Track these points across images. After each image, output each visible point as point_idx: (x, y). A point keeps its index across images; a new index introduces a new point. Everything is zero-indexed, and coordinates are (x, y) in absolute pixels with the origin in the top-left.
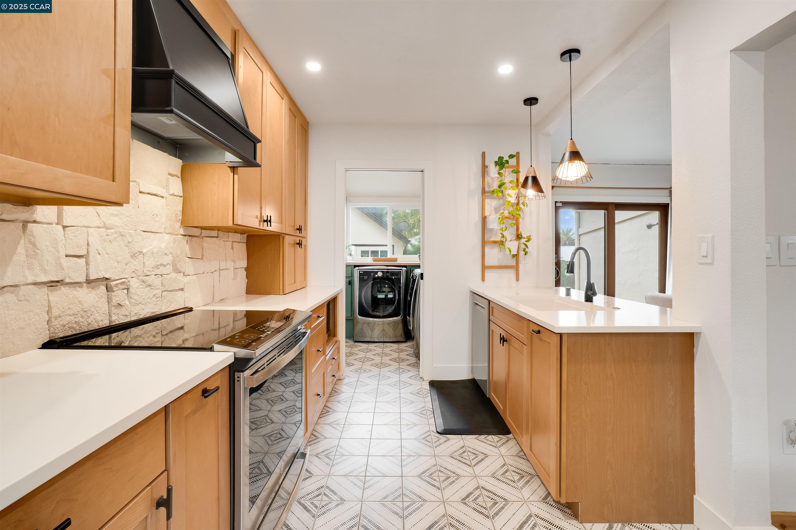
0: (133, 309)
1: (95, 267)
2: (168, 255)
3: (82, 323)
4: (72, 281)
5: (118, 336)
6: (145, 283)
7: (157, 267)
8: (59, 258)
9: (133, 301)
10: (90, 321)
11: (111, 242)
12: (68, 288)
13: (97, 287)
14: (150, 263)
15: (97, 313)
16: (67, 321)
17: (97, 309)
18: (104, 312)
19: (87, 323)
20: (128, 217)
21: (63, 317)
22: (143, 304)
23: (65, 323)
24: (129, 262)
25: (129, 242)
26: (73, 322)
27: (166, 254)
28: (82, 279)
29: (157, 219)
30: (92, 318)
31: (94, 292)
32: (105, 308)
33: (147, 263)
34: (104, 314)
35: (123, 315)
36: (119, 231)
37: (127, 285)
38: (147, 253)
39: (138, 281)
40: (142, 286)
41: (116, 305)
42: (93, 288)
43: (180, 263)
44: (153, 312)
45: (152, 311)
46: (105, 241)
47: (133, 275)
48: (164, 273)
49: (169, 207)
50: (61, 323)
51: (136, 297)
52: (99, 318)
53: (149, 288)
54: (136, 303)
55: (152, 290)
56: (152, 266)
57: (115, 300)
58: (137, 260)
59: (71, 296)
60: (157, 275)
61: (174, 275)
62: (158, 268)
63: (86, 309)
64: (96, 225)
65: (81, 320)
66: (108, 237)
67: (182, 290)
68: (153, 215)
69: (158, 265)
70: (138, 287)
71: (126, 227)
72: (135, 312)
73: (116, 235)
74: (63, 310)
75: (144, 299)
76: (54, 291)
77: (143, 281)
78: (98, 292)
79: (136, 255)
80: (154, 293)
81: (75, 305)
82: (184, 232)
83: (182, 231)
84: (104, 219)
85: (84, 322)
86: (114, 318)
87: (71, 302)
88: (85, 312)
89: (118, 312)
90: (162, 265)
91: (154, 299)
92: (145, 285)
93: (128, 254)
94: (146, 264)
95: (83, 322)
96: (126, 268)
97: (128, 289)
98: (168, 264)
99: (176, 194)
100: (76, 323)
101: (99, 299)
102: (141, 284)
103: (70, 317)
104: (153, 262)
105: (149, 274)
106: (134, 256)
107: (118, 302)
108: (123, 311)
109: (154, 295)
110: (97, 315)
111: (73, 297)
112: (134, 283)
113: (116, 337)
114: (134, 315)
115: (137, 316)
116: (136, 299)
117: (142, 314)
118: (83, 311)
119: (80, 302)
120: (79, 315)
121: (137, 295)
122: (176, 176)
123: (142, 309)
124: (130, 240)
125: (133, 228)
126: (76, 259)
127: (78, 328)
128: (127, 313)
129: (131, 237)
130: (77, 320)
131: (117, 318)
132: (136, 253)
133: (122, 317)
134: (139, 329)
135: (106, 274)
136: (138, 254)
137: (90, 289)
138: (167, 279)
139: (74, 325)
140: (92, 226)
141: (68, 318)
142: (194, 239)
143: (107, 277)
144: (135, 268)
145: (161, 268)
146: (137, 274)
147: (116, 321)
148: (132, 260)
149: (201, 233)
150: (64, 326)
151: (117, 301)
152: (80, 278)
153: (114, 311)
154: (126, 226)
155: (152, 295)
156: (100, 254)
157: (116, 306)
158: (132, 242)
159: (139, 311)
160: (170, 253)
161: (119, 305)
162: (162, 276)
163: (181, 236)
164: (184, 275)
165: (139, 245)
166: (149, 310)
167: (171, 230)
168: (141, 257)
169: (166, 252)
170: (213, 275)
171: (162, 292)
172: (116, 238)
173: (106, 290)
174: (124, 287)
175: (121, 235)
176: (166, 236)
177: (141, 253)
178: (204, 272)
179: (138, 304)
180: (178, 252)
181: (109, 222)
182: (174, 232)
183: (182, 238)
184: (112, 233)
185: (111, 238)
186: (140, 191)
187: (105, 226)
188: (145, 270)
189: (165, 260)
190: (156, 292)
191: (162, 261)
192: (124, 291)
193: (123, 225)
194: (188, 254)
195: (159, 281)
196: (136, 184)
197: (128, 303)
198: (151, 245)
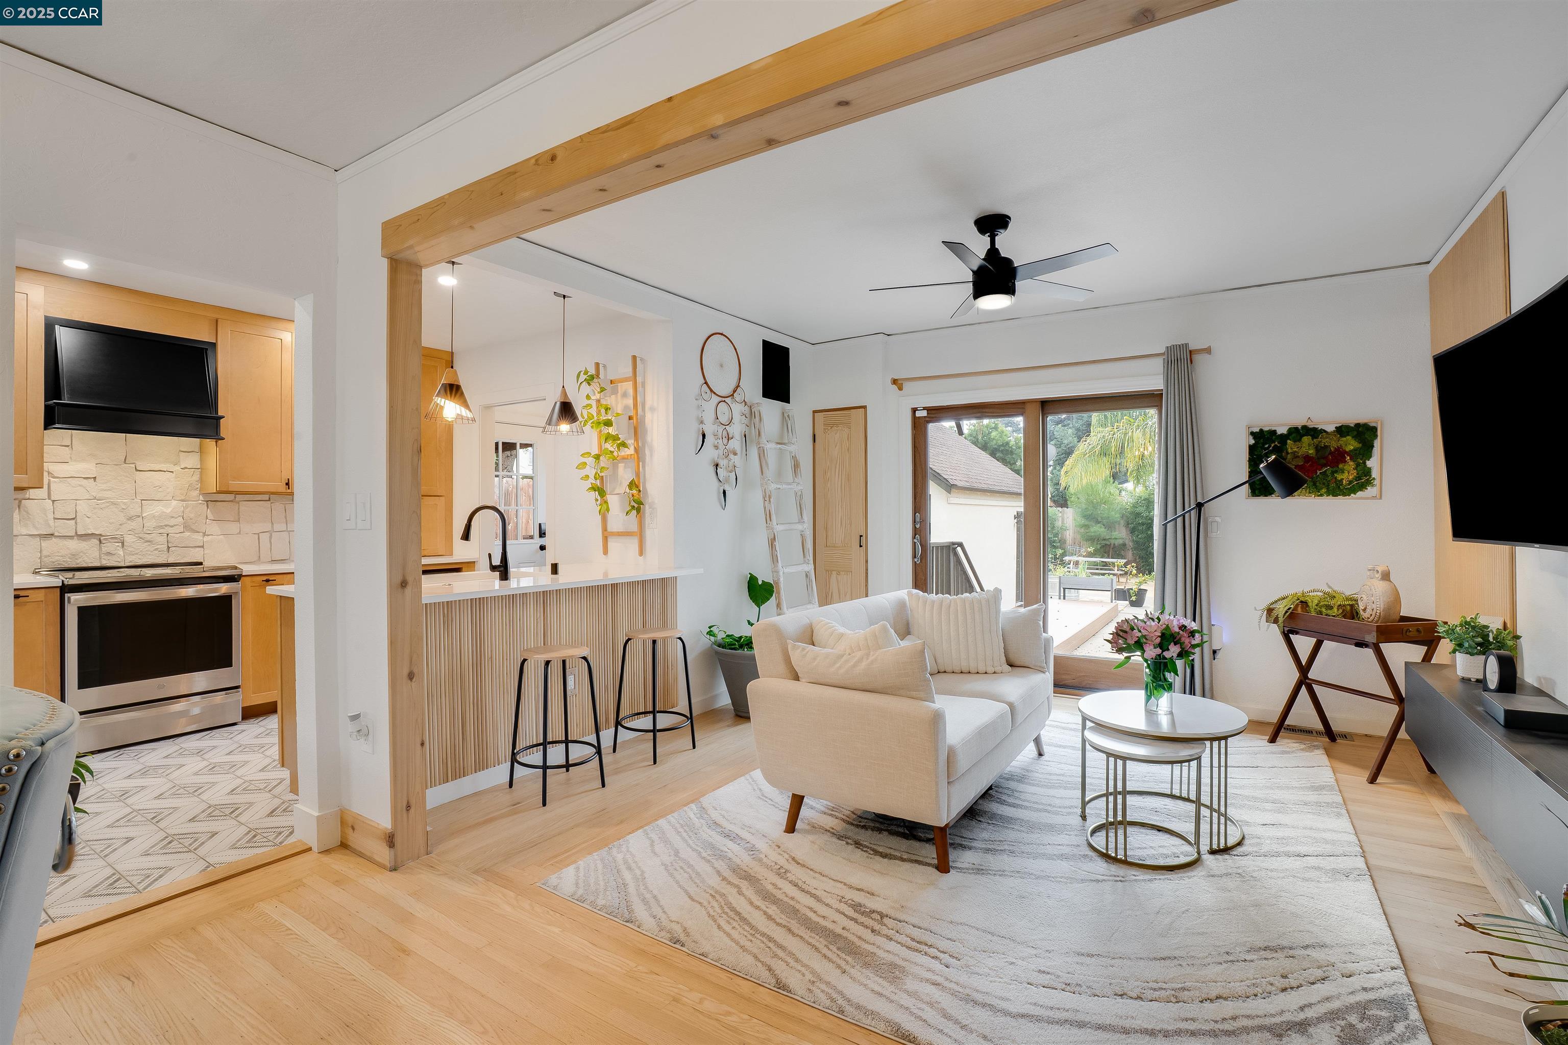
0: (128, 558)
1: (82, 526)
2: (176, 518)
4: (61, 535)
7: (161, 527)
8: (46, 520)
9: (127, 551)
10: (79, 562)
11: (102, 509)
12: (59, 539)
13: (89, 539)
14: (150, 524)
17: (87, 554)
19: (77, 563)
20: (122, 490)
21: (52, 557)
22: (141, 555)
23: (56, 561)
24: (125, 523)
25: (123, 509)
26: (63, 561)
27: (173, 517)
28: (71, 534)
29: (159, 490)
30: (82, 560)
31: (86, 542)
32: (97, 554)
33: (147, 524)
34: (94, 558)
35: (115, 562)
36: (110, 501)
37: (119, 540)
38: (147, 516)
39: (134, 537)
42: (85, 540)
43: (196, 524)
44: (154, 562)
45: (152, 561)
46: (94, 508)
47: (129, 533)
48: (170, 532)
49: (179, 479)
50: (53, 560)
51: (130, 549)
52: (89, 561)
53: (149, 544)
55: (152, 545)
56: (153, 527)
57: (104, 550)
58: (135, 522)
59: (61, 544)
60: (162, 533)
61: (187, 534)
62: (163, 528)
64: (86, 498)
65: (70, 560)
66: (97, 506)
67: (203, 547)
68: (155, 487)
70: (134, 542)
71: (121, 498)
72: (130, 560)
73: (108, 504)
74: (52, 552)
75: (140, 551)
76: (46, 541)
77: (141, 538)
78: (90, 543)
79: (132, 518)
80: (155, 548)
81: (66, 550)
82: (204, 498)
83: (201, 498)
84: (93, 493)
85: (72, 562)
86: (105, 562)
87: (62, 548)
88: (74, 555)
89: (108, 558)
90: (166, 526)
91: (156, 552)
92: (143, 540)
93: (123, 517)
94: (145, 525)
96: (121, 527)
97: (123, 543)
98: (177, 525)
99: (189, 467)
101: (90, 548)
104: (154, 523)
105: (149, 532)
106: (130, 519)
107: (108, 551)
109: (157, 549)
110: (86, 558)
111: (63, 545)
112: (129, 539)
114: (129, 562)
117: (138, 562)
118: (71, 555)
119: (68, 548)
120: (67, 557)
121: (132, 547)
122: (194, 452)
123: (139, 558)
124: (124, 507)
125: (129, 498)
126: (66, 521)
128: (119, 560)
129: (125, 505)
130: (65, 559)
131: (109, 563)
135: (96, 531)
136: (134, 517)
137: (81, 541)
138: (174, 537)
140: (83, 499)
141: (59, 558)
142: (219, 504)
144: (132, 527)
145: (166, 528)
146: (135, 532)
147: (107, 564)
148: (129, 522)
149: (235, 497)
151: (106, 550)
152: (69, 533)
153: (103, 556)
154: (120, 496)
155: (153, 548)
156: (89, 518)
157: (106, 554)
158: (127, 508)
159: (134, 560)
160: (179, 516)
161: (109, 554)
162: (168, 535)
163: (200, 502)
164: (204, 534)
165: (135, 510)
166: (149, 560)
167: (183, 498)
168: (140, 519)
169: (174, 515)
170: (256, 536)
171: (169, 548)
172: (108, 506)
173: (98, 542)
174: (116, 541)
175: (114, 504)
176: (174, 503)
177: (139, 516)
178: (240, 533)
179: (133, 555)
180: (192, 515)
181: (99, 495)
182: (188, 499)
183: (201, 503)
184: (103, 503)
185: (102, 506)
186: (137, 470)
187: (95, 498)
188: (145, 529)
189: (172, 522)
190: (158, 547)
191: (167, 523)
192: (117, 544)
193: (117, 497)
194: (210, 516)
195: (163, 539)
196: (133, 466)
197: (121, 553)
198: (152, 510)
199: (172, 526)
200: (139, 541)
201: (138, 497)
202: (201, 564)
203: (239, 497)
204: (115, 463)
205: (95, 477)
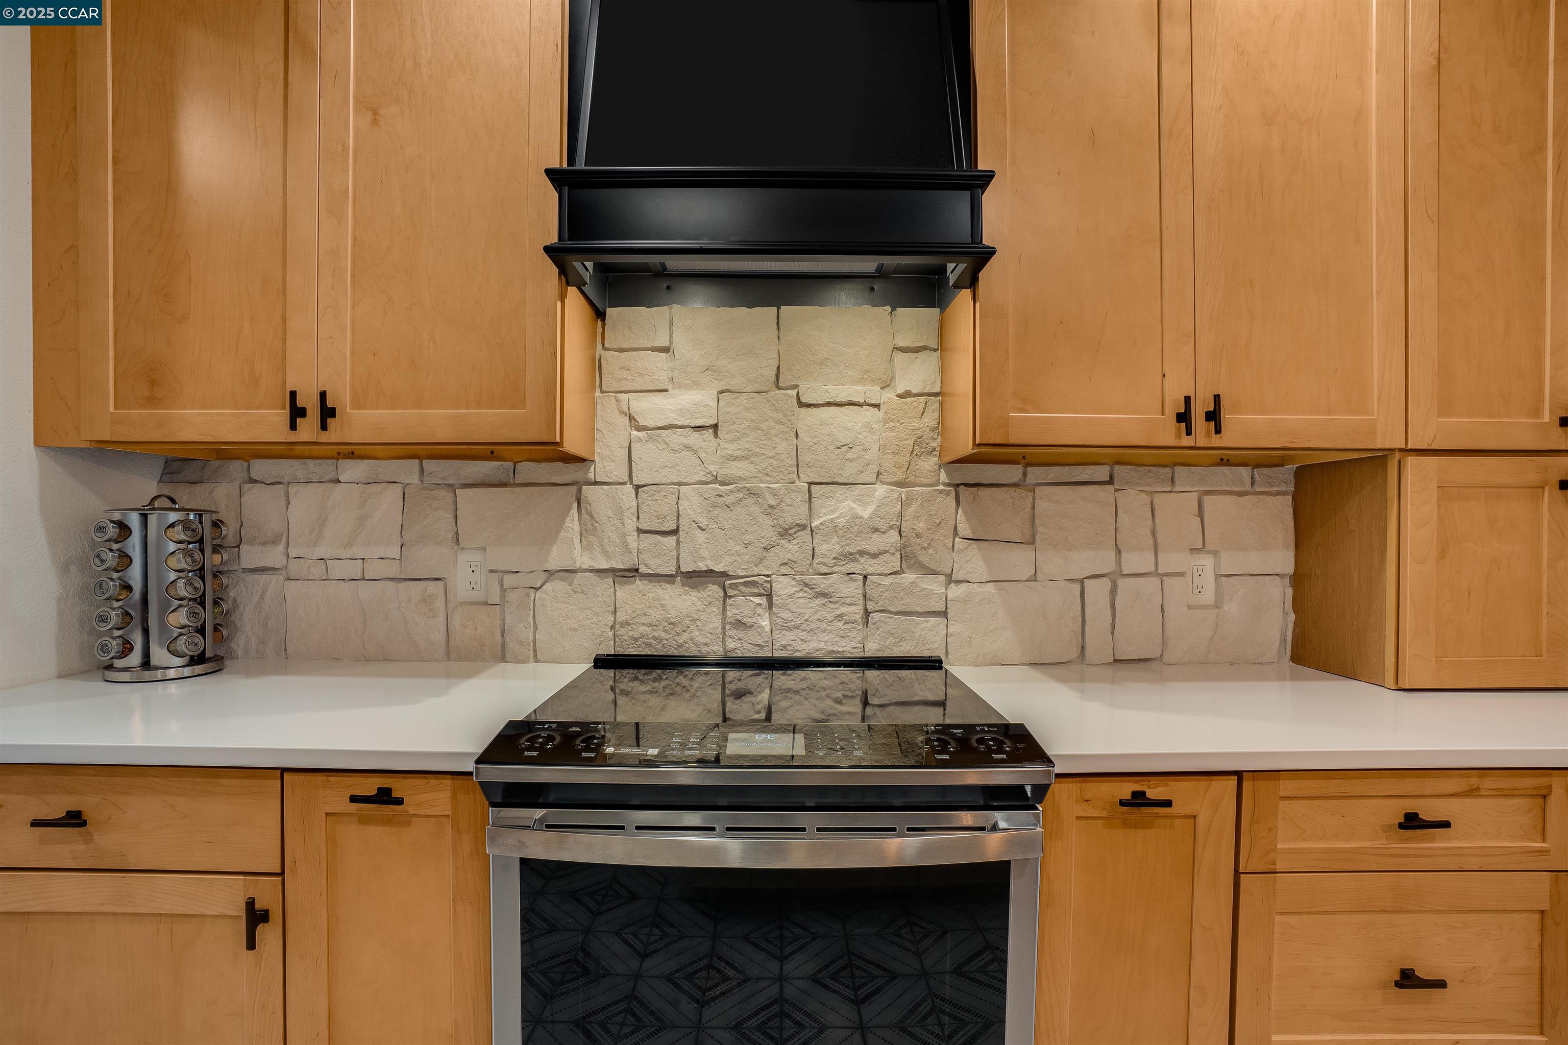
0: (779, 636)
1: (689, 551)
2: (884, 533)
3: (666, 642)
4: (650, 572)
5: (739, 680)
6: (812, 589)
7: (851, 557)
8: (624, 535)
9: (778, 620)
10: (681, 641)
11: (729, 507)
12: (647, 582)
13: (702, 585)
14: (828, 548)
15: (697, 630)
16: (641, 634)
17: (698, 623)
18: (711, 631)
19: (676, 644)
20: (771, 458)
21: (633, 626)
22: (805, 630)
23: (636, 635)
24: (775, 544)
25: (771, 507)
26: (650, 636)
27: (876, 530)
28: (670, 569)
29: (849, 455)
30: (685, 636)
31: (695, 593)
32: (717, 623)
33: (821, 549)
34: (711, 633)
35: (751, 644)
36: (745, 487)
37: (763, 589)
38: (822, 527)
39: (793, 583)
40: (805, 594)
41: (734, 621)
42: (694, 587)
43: (930, 551)
44: (834, 651)
45: (830, 649)
46: (714, 506)
47: (783, 570)
48: (871, 570)
49: (892, 424)
50: (631, 633)
51: (785, 614)
52: (700, 639)
53: (824, 600)
54: (786, 627)
55: (832, 606)
56: (834, 556)
57: (731, 613)
58: (795, 542)
59: (651, 595)
60: (854, 573)
61: (909, 577)
62: (855, 560)
63: (672, 620)
64: (698, 478)
65: (663, 635)
66: (720, 499)
67: (944, 614)
68: (838, 448)
69: (851, 554)
70: (793, 594)
71: (768, 479)
72: (783, 642)
73: (741, 496)
74: (634, 615)
75: (807, 620)
76: (624, 585)
77: (806, 585)
78: (703, 594)
79: (790, 532)
80: (838, 612)
81: (655, 610)
82: (949, 475)
83: (943, 477)
84: (712, 468)
85: (670, 640)
86: (731, 644)
87: (648, 604)
88: (671, 624)
89: (739, 636)
90: (862, 553)
91: (840, 624)
92: (811, 592)
93: (772, 529)
94: (816, 550)
95: (667, 640)
96: (767, 555)
97: (769, 596)
98: (887, 552)
99: (914, 391)
100: (655, 638)
101: (704, 606)
102: (801, 590)
103: (646, 628)
104: (837, 547)
105: (826, 570)
106: (786, 533)
107: (738, 617)
108: (752, 636)
109: (841, 615)
110: (697, 633)
111: (654, 598)
112: (783, 587)
113: (736, 681)
114: (781, 648)
115: (789, 652)
116: (784, 618)
117: (800, 649)
118: (667, 622)
119: (663, 606)
120: (660, 627)
121: (789, 610)
122: (924, 348)
123: (802, 640)
124: (773, 502)
125: (784, 480)
126: (658, 537)
127: (659, 647)
128: (761, 641)
129: (776, 497)
130: (656, 634)
131: (740, 646)
132: (791, 528)
133: (750, 647)
134: (791, 678)
135: (717, 564)
136: (794, 530)
137: (687, 588)
138: (880, 584)
139: (654, 643)
140: (691, 481)
141: (643, 629)
142: (984, 492)
143: (718, 568)
144: (789, 556)
145: (862, 560)
146: (795, 569)
147: (737, 651)
148: (783, 542)
149: (1025, 474)
150: (636, 640)
151: (734, 614)
152: (666, 569)
153: (730, 633)
154: (766, 475)
155: (833, 615)
156: (703, 530)
157: (734, 624)
158: (778, 506)
159: (791, 643)
160: (891, 527)
161: (739, 624)
162: (865, 577)
163: (941, 487)
164: (950, 579)
165: (795, 512)
166: (821, 645)
167: (900, 476)
168: (805, 536)
169: (878, 525)
170: (1077, 587)
171: (867, 613)
172: (741, 500)
173: (721, 594)
174: (756, 590)
175: (752, 493)
176: (881, 490)
177: (803, 527)
178: (1034, 578)
179: (790, 629)
180: (921, 526)
181: (722, 473)
182: (911, 479)
183: (941, 492)
184: (732, 491)
185: (729, 500)
186: (801, 405)
187: (715, 480)
188: (816, 561)
189: (876, 543)
190: (844, 610)
191: (863, 546)
192: (757, 600)
193: (759, 475)
194: (964, 529)
195: (853, 589)
196: (793, 393)
197: (765, 623)
198: (833, 512)
199: (875, 556)
200: (801, 594)
201: (802, 476)
202: (934, 664)
203: (1035, 474)
204: (756, 387)
205: (715, 427)
